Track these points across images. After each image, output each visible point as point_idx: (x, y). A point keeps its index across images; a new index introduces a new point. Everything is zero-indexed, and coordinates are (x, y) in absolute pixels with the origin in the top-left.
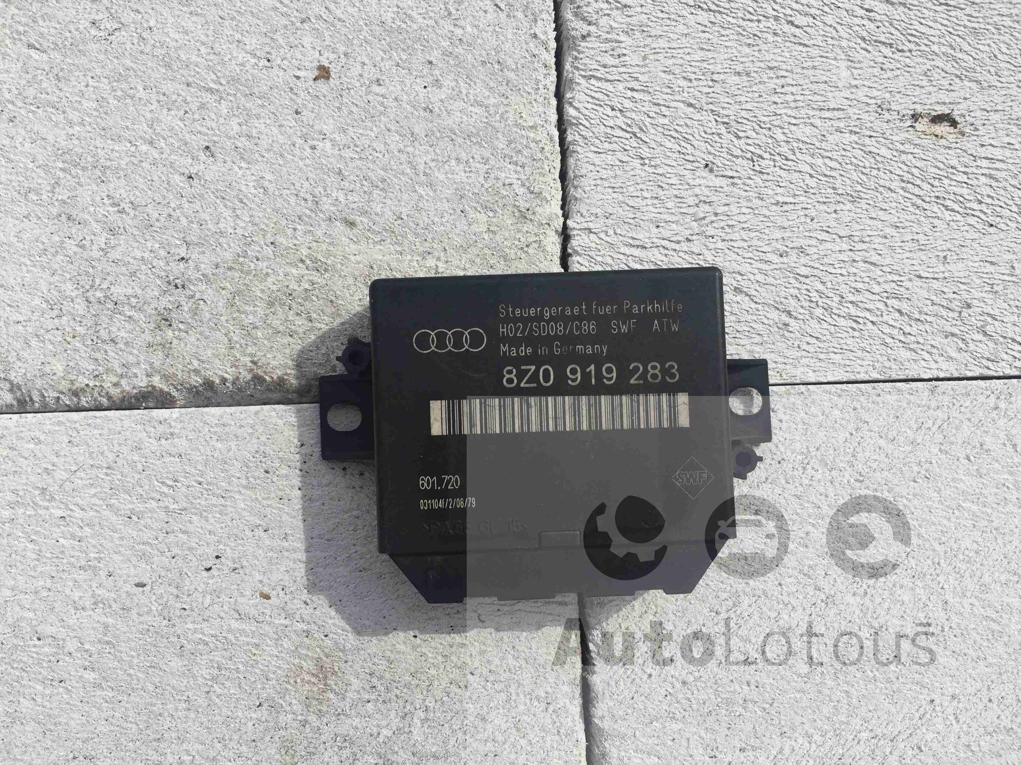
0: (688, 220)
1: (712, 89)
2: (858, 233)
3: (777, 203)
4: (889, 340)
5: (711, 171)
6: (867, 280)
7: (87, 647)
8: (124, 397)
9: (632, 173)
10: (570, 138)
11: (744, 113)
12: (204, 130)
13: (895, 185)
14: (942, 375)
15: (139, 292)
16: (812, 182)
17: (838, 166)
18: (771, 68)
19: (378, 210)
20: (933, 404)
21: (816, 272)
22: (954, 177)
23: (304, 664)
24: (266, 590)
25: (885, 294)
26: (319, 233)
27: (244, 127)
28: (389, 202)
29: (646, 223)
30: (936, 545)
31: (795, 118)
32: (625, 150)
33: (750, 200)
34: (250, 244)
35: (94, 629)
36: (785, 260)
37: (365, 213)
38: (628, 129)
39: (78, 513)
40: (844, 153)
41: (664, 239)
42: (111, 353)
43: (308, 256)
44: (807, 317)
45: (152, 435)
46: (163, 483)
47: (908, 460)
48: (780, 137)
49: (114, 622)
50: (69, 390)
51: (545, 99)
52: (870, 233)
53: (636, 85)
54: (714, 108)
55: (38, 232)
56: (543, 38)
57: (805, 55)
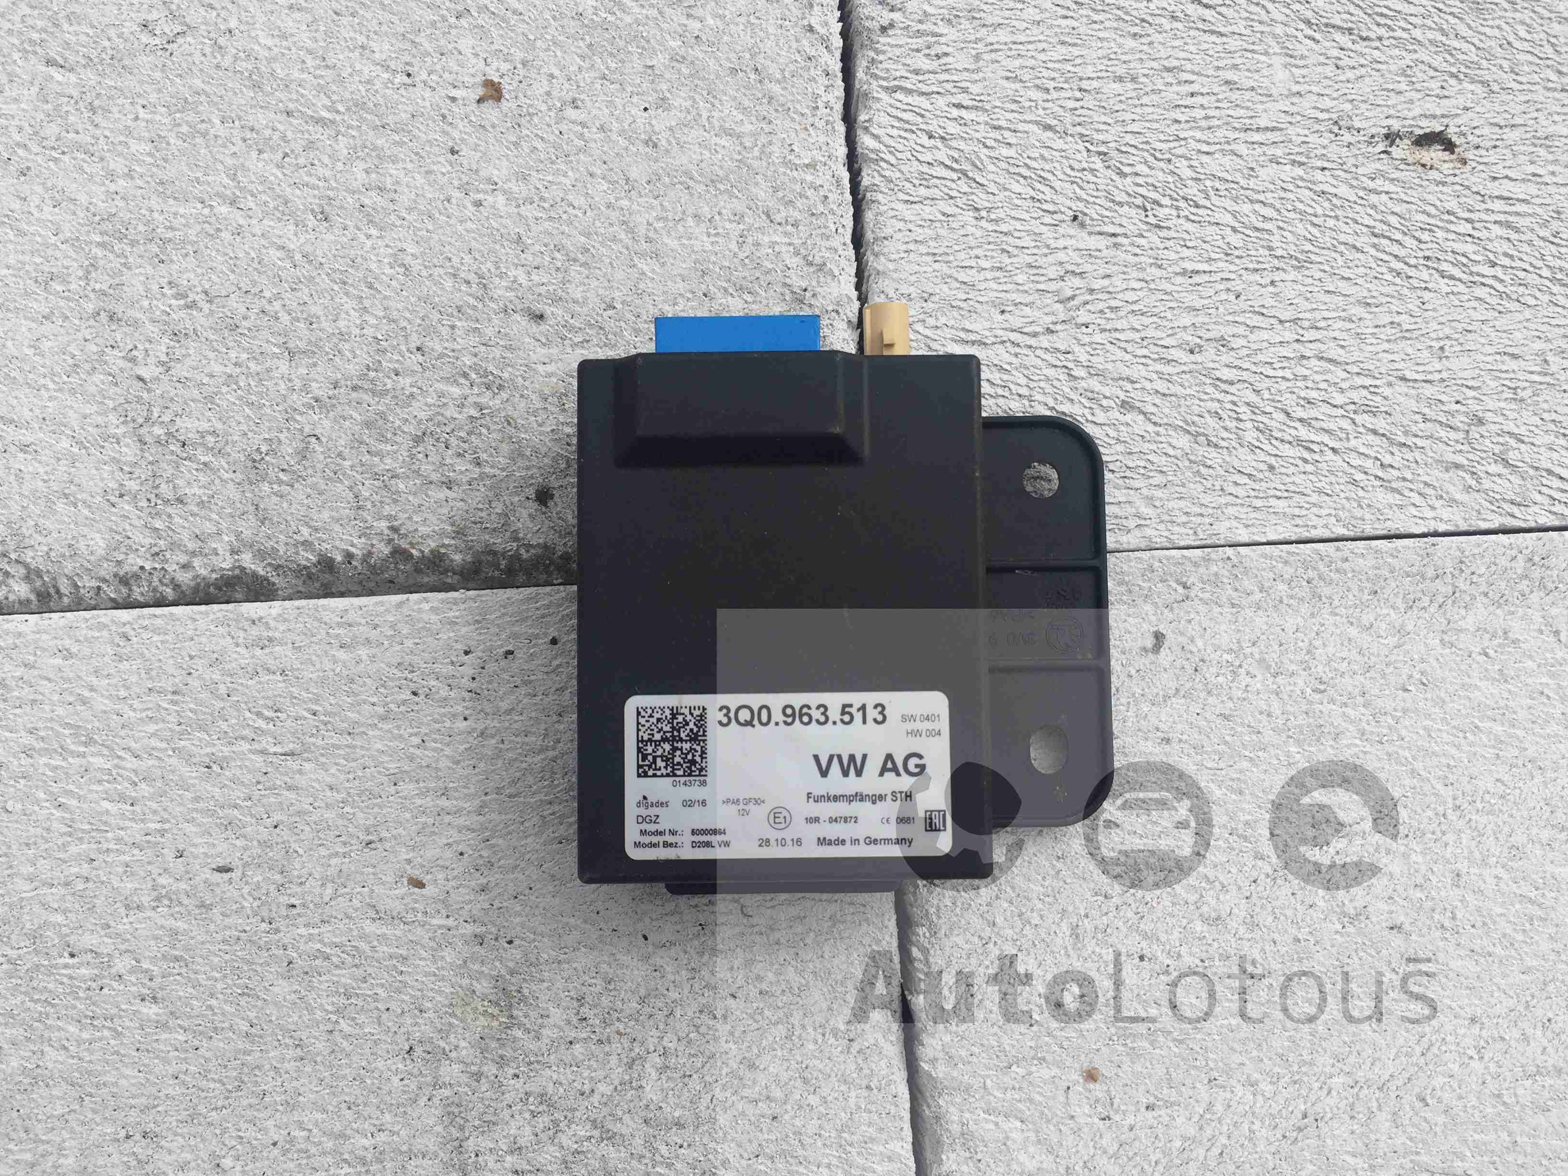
0: (1049, 301)
1: (1081, 103)
2: (1308, 315)
3: (1184, 273)
4: (1359, 476)
5: (1083, 225)
6: (1323, 385)
7: (145, 965)
8: (198, 584)
9: (962, 232)
10: (866, 181)
11: (1129, 138)
12: (313, 181)
13: (1364, 241)
14: (1442, 528)
15: (219, 426)
16: (1235, 240)
17: (1275, 215)
18: (1168, 70)
19: (578, 296)
20: (1430, 573)
21: (1245, 375)
22: (1452, 227)
23: (477, 986)
24: (417, 873)
25: (1352, 407)
26: (489, 332)
27: (373, 176)
28: (594, 283)
29: (985, 306)
30: (1440, 787)
31: (1208, 144)
32: (951, 198)
33: (1142, 269)
34: (384, 351)
35: (156, 938)
36: (1197, 358)
37: (556, 300)
38: (955, 165)
39: (131, 763)
40: (1283, 194)
41: (1013, 331)
42: (177, 520)
43: (474, 368)
44: (1234, 444)
45: (241, 640)
46: (259, 714)
47: (1393, 658)
48: (1187, 173)
49: (186, 926)
50: (116, 575)
51: (827, 123)
52: (1327, 314)
53: (964, 99)
54: (1084, 131)
55: (65, 339)
56: (822, 32)
57: (1220, 48)
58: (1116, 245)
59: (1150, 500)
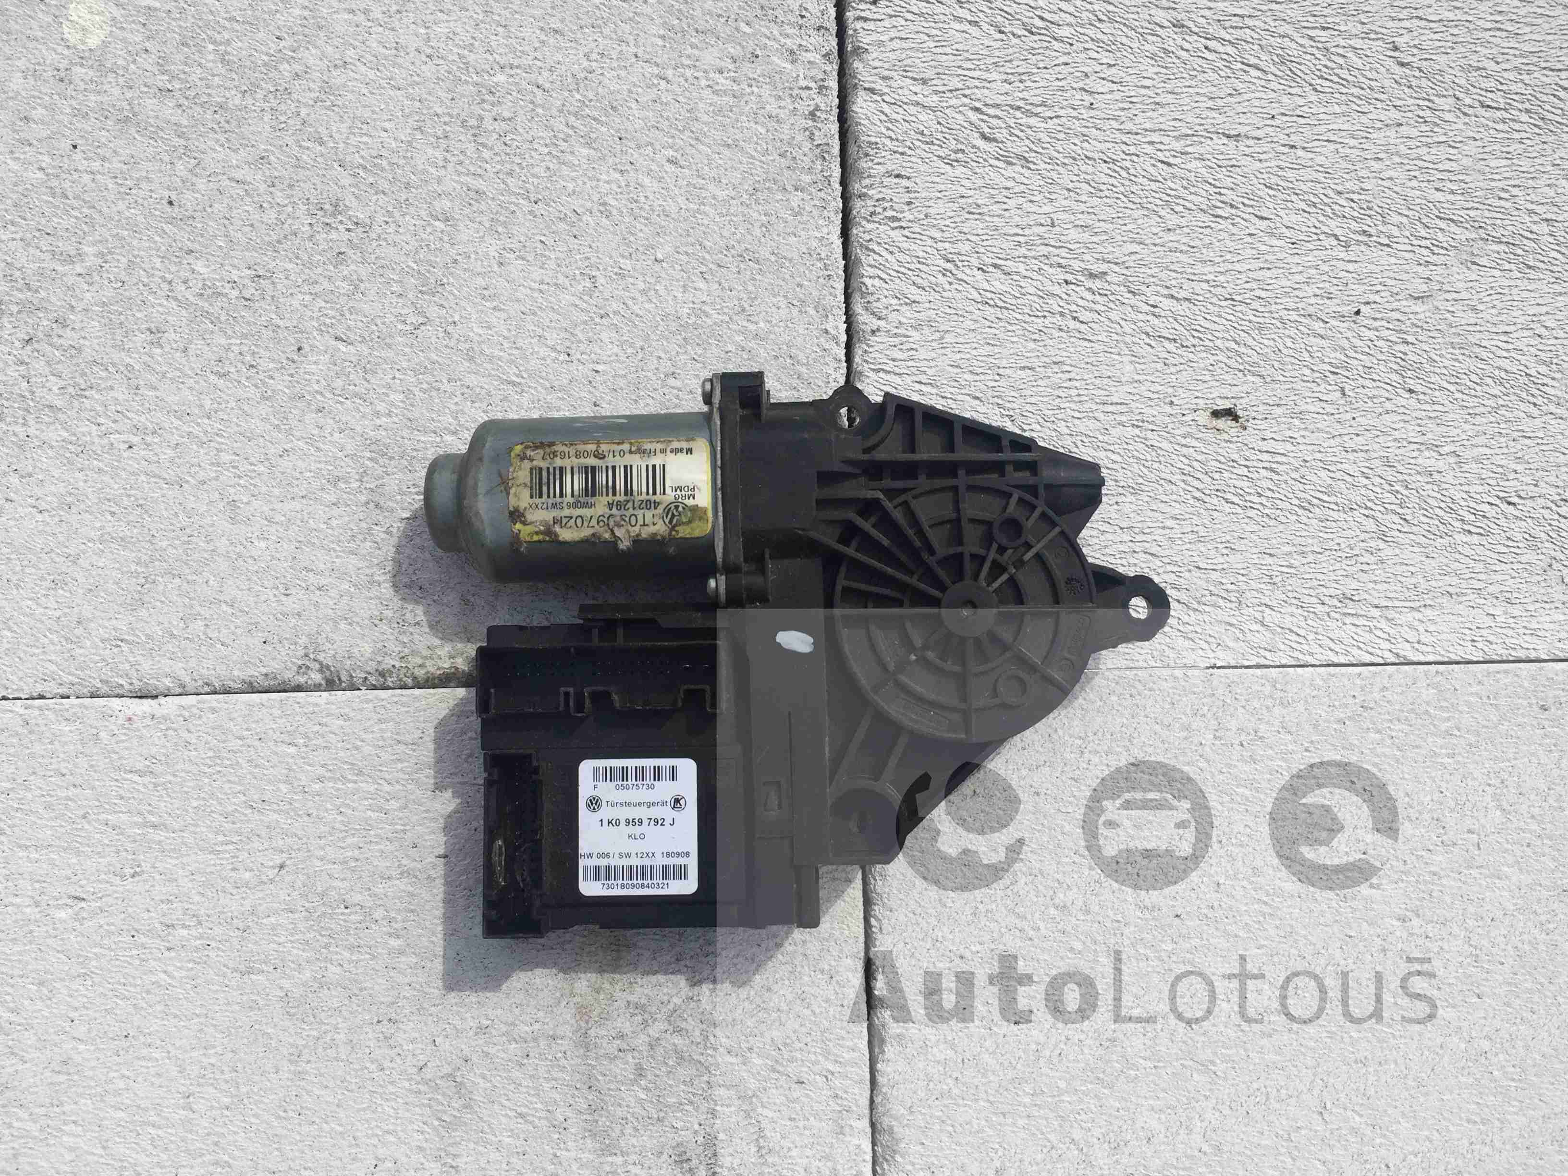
1: (998, 383)
2: (1139, 525)
7: (392, 914)
8: (428, 677)
13: (1176, 478)
14: (1219, 663)
17: (1119, 459)
18: (1055, 363)
22: (1235, 471)
31: (1079, 412)
35: (399, 897)
39: (387, 788)
42: (416, 636)
50: (377, 671)
52: (1150, 525)
54: (1000, 402)
55: (347, 519)
56: (833, 332)
57: (1089, 350)
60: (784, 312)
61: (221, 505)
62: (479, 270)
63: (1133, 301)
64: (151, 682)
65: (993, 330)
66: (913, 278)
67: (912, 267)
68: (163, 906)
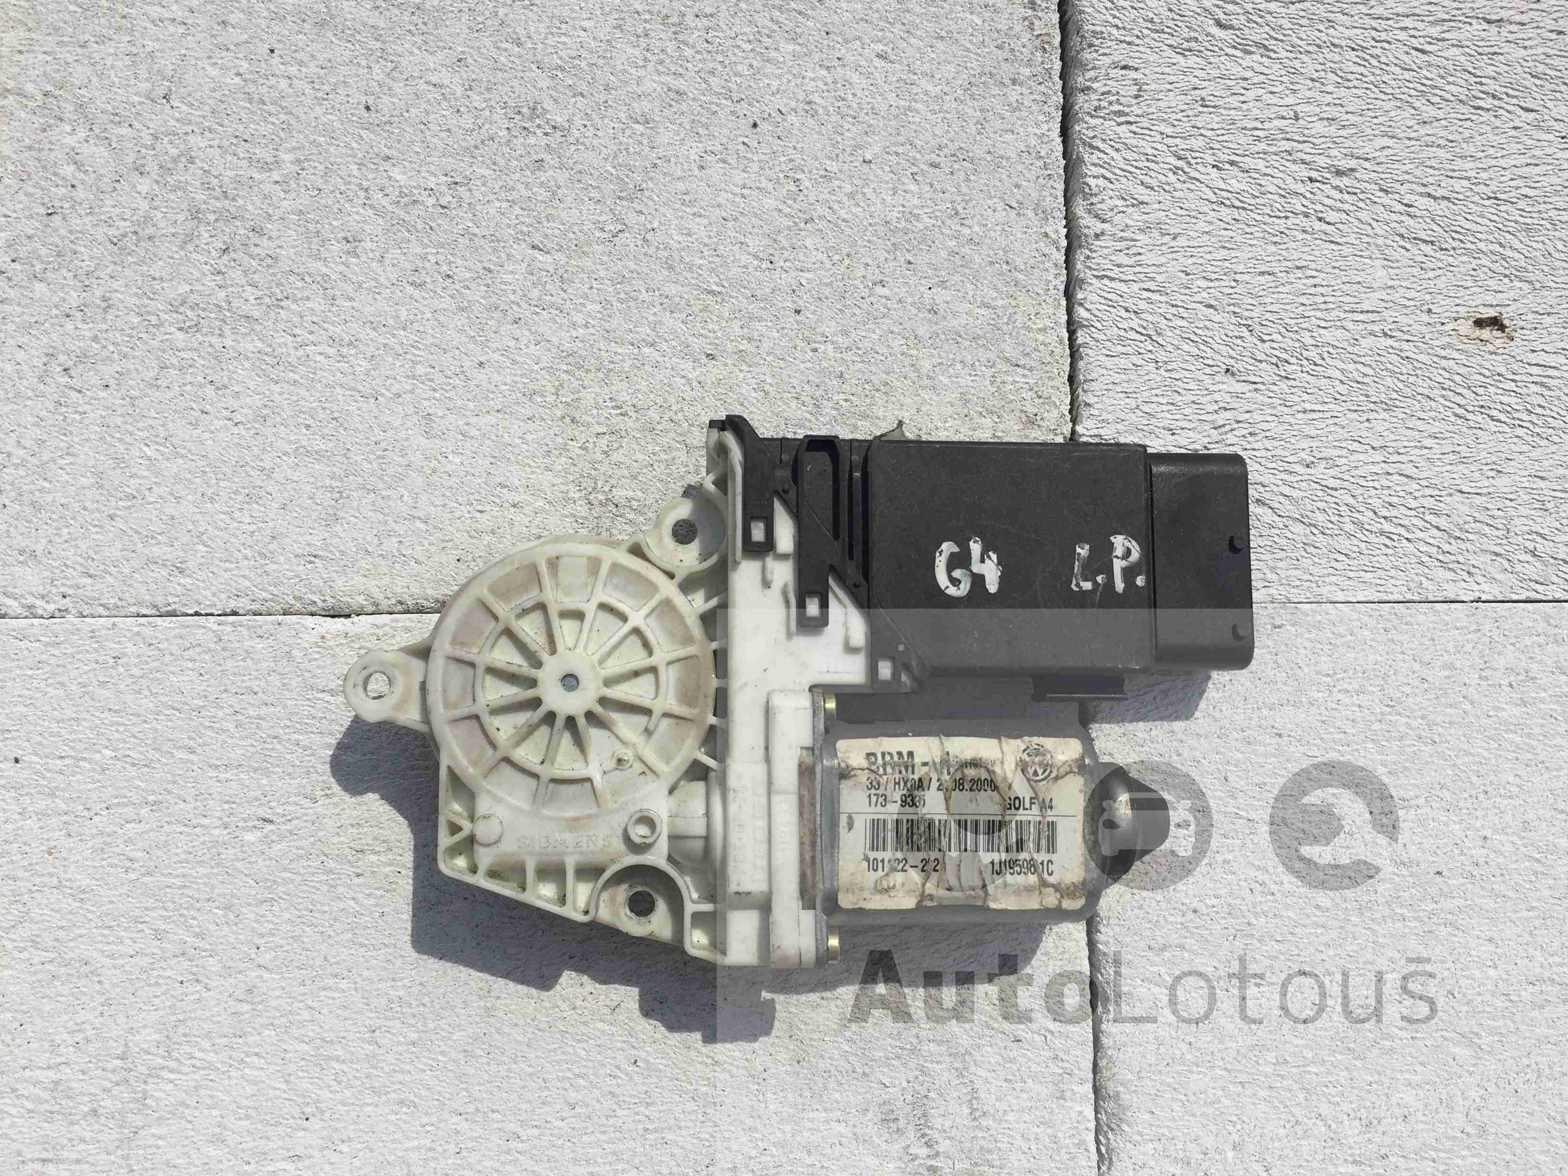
0: (1206, 428)
1: (1234, 290)
2: (1392, 444)
3: (1304, 412)
4: (1425, 559)
5: (1233, 374)
6: (1402, 494)
9: (1146, 378)
10: (1080, 341)
11: (1268, 316)
12: (706, 332)
13: (1437, 392)
14: (1484, 597)
16: (1341, 388)
17: (1371, 372)
18: (1298, 268)
19: (880, 414)
21: (1346, 484)
22: (1501, 385)
25: (1422, 510)
29: (1161, 430)
31: (1325, 321)
32: (1140, 354)
33: (1275, 408)
36: (1312, 471)
38: (1144, 332)
40: (1378, 358)
44: (1336, 532)
48: (1309, 341)
51: (1055, 299)
52: (1406, 444)
53: (1152, 285)
54: (1237, 310)
55: (542, 434)
56: (1054, 236)
57: (1337, 253)
58: (1256, 390)
59: (1273, 569)
60: (1000, 215)
61: (415, 419)
62: (679, 173)
63: (1385, 200)
64: (344, 599)
65: (1230, 233)
66: (1141, 177)
67: (1140, 165)
68: (354, 830)
